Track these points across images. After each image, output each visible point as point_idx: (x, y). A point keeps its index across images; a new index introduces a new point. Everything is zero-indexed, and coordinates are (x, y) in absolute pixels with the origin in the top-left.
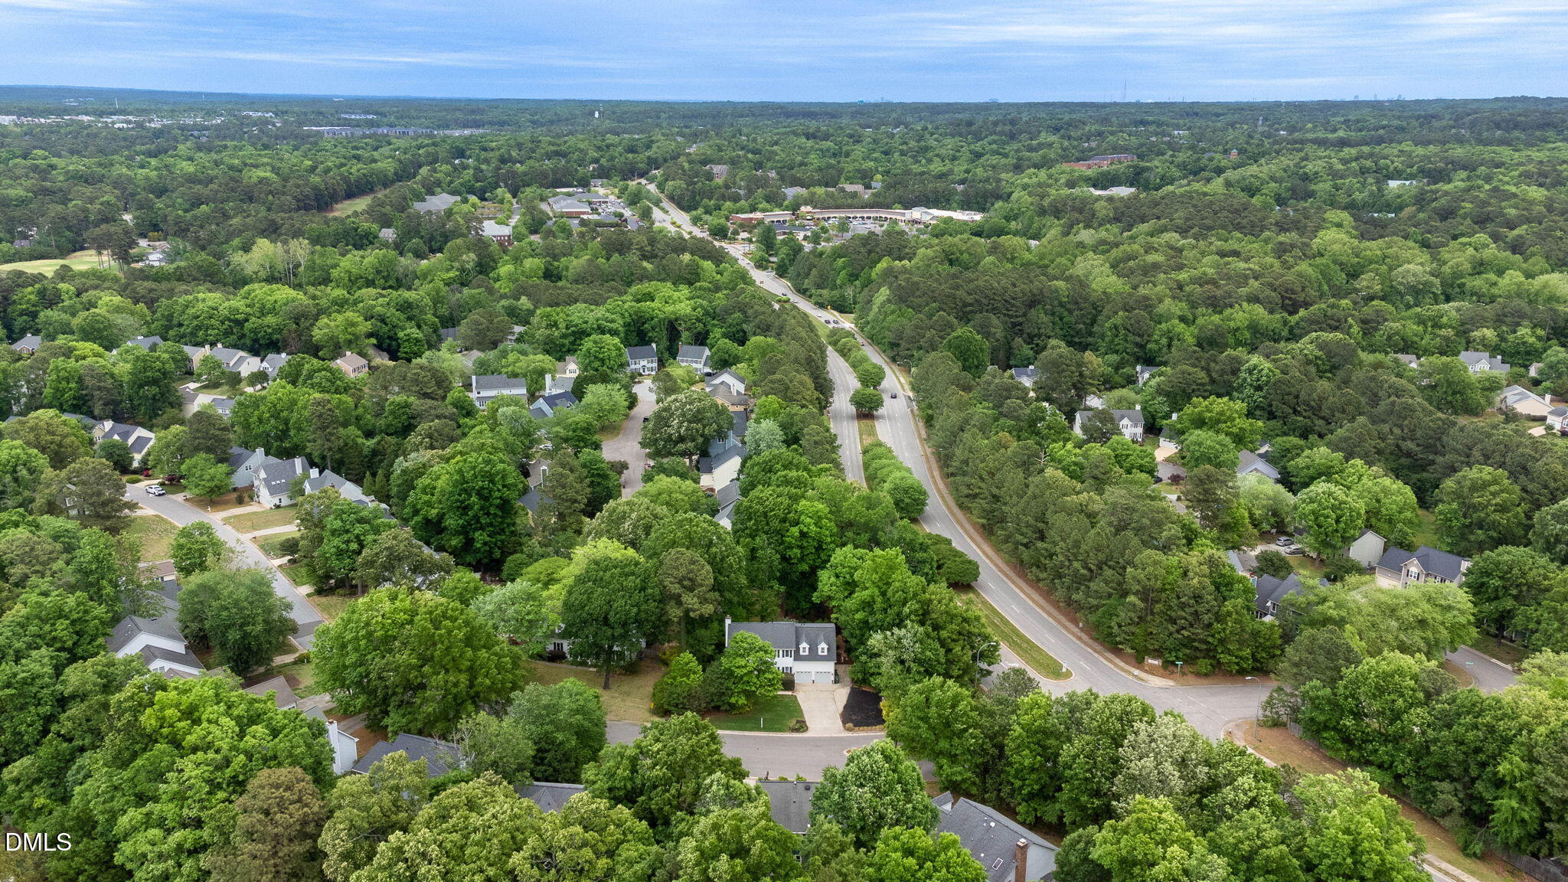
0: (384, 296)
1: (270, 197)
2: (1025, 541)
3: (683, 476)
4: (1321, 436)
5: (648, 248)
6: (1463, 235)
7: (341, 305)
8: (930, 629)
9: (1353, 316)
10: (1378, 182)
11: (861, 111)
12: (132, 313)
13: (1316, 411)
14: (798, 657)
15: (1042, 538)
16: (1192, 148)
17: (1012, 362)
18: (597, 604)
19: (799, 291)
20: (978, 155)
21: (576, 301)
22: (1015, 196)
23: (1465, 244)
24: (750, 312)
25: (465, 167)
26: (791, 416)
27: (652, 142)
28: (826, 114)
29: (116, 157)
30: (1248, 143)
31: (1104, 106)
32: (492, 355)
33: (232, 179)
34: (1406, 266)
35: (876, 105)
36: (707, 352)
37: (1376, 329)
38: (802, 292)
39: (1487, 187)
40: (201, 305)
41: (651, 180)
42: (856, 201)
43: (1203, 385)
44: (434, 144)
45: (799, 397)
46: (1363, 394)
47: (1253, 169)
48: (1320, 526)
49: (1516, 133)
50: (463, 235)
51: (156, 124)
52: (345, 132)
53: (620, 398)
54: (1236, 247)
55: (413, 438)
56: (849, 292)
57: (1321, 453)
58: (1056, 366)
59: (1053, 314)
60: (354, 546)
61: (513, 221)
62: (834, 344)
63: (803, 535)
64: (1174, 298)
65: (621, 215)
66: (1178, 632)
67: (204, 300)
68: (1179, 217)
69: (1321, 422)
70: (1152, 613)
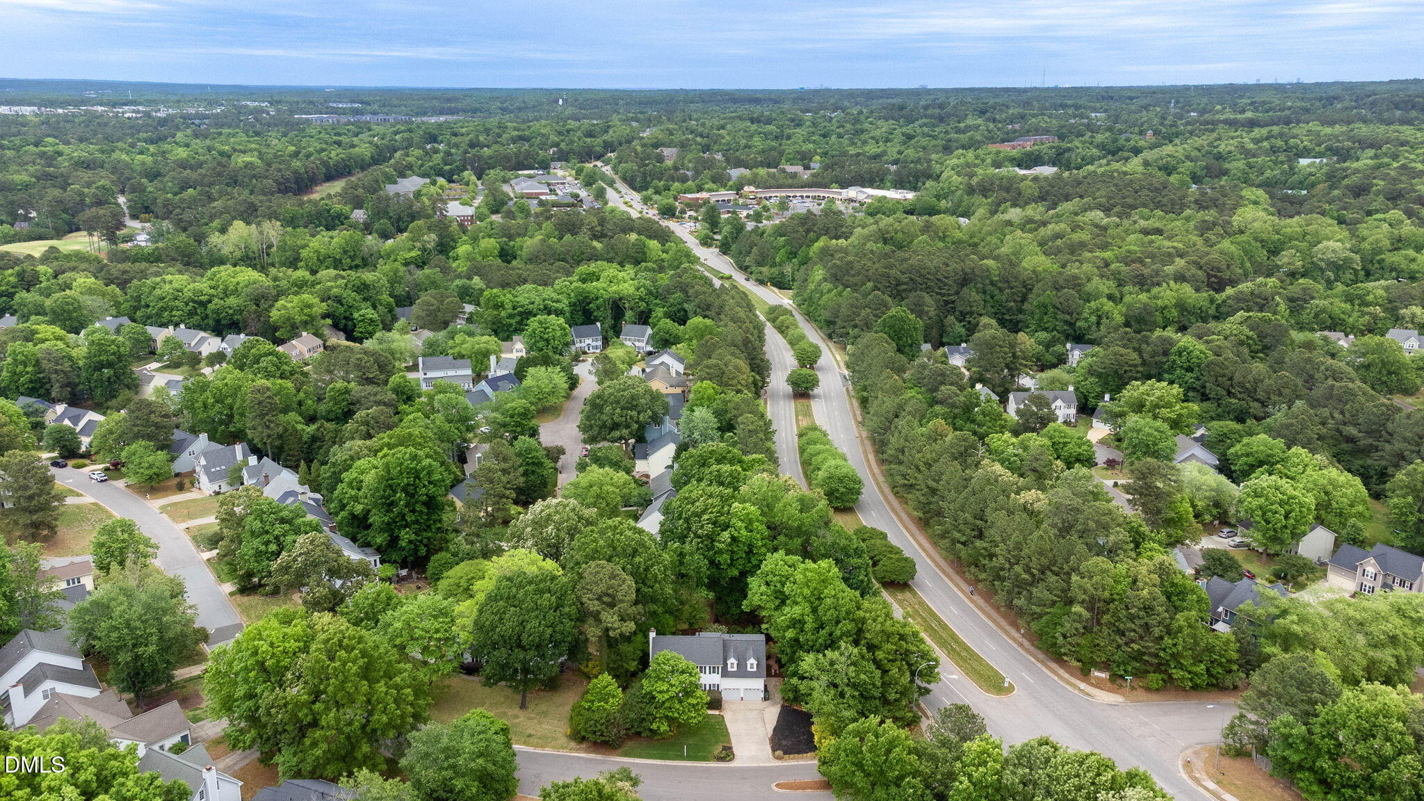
0: (343, 278)
1: (254, 181)
2: (963, 539)
3: (616, 465)
4: (1258, 419)
5: (599, 228)
6: (1377, 211)
7: (300, 286)
8: (865, 650)
9: (1280, 294)
10: (1290, 160)
11: (803, 98)
12: (103, 295)
13: (1251, 393)
14: (726, 674)
15: (981, 536)
16: (1110, 129)
17: (944, 340)
18: (508, 626)
19: (741, 268)
20: (909, 137)
21: (525, 281)
22: (944, 175)
23: (1380, 220)
24: (691, 291)
25: (436, 151)
26: (725, 402)
27: (609, 127)
28: (771, 100)
29: (120, 144)
30: (1162, 124)
31: (1025, 90)
32: (441, 335)
33: (220, 164)
34: (1325, 243)
35: (816, 92)
36: (649, 331)
37: (1303, 308)
38: (743, 268)
39: (1395, 165)
40: (167, 287)
41: (607, 163)
42: (795, 181)
43: (1136, 366)
44: (410, 131)
45: (735, 382)
46: (1298, 375)
47: (1169, 149)
48: (1268, 522)
49: (1414, 114)
50: (428, 217)
51: (161, 114)
52: (331, 119)
53: (560, 380)
54: (1157, 225)
55: (351, 425)
56: (788, 269)
57: (1261, 441)
58: (989, 346)
59: (984, 292)
60: (273, 547)
61: (477, 202)
62: (773, 321)
63: (733, 538)
64: (1102, 276)
65: (576, 196)
66: (1127, 644)
67: (171, 282)
68: (1102, 194)
69: (1256, 405)
70: (1099, 623)
